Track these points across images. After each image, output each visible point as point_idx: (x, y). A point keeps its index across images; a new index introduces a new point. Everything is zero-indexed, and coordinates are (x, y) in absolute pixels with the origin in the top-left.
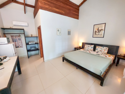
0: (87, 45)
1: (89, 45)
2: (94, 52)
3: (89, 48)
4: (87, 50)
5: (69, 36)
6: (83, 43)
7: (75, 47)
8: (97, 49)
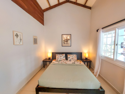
0: (58, 55)
1: (61, 55)
2: (67, 61)
3: (61, 57)
4: (60, 60)
5: (36, 45)
6: (53, 53)
7: (43, 60)
8: (69, 57)
